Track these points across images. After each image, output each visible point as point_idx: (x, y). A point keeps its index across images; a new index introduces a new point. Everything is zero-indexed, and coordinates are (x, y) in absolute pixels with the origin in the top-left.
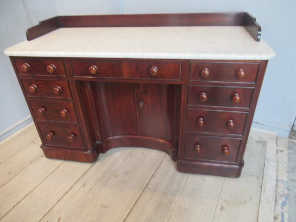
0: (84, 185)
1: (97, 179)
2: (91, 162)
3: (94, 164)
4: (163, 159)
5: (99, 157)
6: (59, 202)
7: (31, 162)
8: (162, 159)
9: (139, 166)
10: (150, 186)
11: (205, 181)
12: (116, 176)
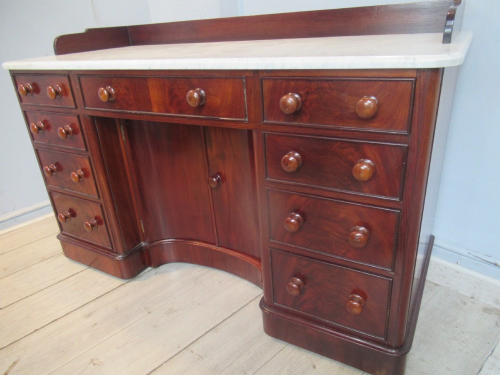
0: (89, 315)
1: (117, 309)
2: (123, 278)
3: (128, 282)
4: (251, 301)
5: (142, 273)
6: (36, 332)
7: (44, 259)
8: (248, 301)
9: (199, 304)
10: (195, 347)
11: (314, 367)
12: (149, 313)
